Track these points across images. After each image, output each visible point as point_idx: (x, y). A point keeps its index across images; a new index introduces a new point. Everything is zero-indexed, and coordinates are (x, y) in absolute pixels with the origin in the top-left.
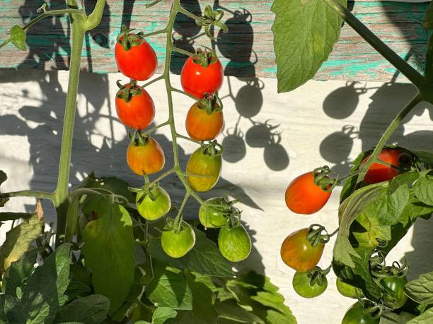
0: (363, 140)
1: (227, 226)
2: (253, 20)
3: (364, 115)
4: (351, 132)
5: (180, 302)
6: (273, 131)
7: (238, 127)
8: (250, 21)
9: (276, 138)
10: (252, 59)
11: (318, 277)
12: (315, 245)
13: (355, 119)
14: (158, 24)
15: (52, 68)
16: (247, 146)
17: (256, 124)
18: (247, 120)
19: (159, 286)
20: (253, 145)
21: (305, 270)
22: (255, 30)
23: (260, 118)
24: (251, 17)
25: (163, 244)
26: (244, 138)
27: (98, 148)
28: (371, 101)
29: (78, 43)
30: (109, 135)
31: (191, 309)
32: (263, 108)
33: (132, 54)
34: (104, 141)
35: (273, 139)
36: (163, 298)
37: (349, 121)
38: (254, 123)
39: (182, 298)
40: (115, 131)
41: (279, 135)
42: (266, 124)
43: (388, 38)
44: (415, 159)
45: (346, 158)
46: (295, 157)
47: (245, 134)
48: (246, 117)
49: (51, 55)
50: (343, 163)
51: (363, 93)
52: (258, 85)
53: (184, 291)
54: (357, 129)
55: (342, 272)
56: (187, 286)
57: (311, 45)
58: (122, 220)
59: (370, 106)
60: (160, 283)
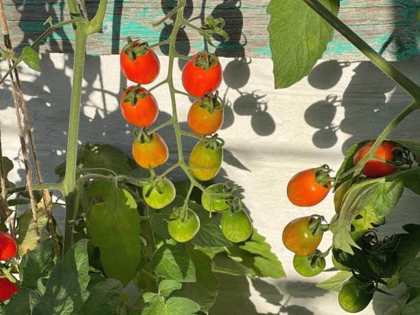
0: (346, 108)
1: (230, 211)
2: (242, 6)
3: (347, 86)
4: (334, 101)
5: (184, 275)
6: (259, 101)
7: (226, 98)
8: (240, 7)
9: (263, 107)
10: (242, 41)
11: (318, 260)
12: (316, 234)
13: (339, 89)
14: (150, 10)
15: (47, 51)
16: (235, 114)
17: (244, 94)
18: (235, 91)
19: (163, 260)
20: (241, 113)
21: (306, 254)
22: (244, 15)
23: (248, 88)
24: (241, 3)
25: (170, 231)
26: (232, 107)
27: (90, 118)
28: (354, 73)
29: (81, 47)
30: (102, 106)
31: (195, 281)
32: (250, 80)
33: (137, 63)
34: (97, 112)
35: (260, 108)
36: (168, 271)
37: (333, 91)
38: (241, 93)
39: (186, 271)
40: (107, 103)
41: (265, 104)
42: (253, 94)
43: (372, 21)
44: (407, 151)
45: (329, 124)
46: (281, 123)
47: (233, 103)
48: (233, 88)
49: (45, 40)
50: (327, 128)
51: (346, 66)
52: (246, 60)
53: (188, 264)
54: (340, 97)
55: (340, 255)
56: (190, 260)
57: (305, 43)
58: (127, 203)
59: (353, 77)
60: (164, 256)
